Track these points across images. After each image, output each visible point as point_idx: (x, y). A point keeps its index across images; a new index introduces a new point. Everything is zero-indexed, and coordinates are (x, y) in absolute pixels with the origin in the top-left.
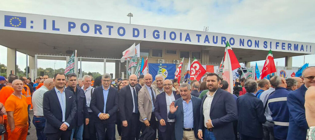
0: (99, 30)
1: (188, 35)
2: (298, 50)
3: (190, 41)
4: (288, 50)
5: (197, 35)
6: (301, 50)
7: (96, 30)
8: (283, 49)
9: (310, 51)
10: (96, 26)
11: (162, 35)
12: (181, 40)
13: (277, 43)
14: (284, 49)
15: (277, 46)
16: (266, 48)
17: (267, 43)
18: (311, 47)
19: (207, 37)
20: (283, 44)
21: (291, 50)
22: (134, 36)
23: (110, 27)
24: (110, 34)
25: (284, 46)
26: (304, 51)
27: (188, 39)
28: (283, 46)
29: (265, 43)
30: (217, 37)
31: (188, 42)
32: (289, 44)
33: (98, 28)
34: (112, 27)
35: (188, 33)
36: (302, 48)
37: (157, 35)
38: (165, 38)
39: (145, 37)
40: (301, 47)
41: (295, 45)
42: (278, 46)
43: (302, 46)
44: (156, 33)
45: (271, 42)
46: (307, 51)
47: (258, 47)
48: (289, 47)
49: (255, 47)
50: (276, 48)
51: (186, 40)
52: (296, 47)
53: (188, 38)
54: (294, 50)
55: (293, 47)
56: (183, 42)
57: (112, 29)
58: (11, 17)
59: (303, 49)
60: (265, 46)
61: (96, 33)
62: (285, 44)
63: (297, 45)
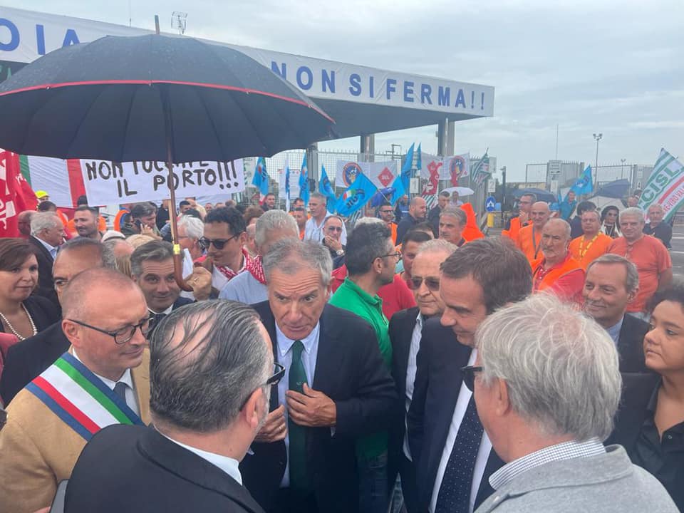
1: (72, 35)
2: (448, 105)
4: (423, 101)
6: (456, 106)
8: (407, 99)
9: (482, 108)
12: (42, 51)
13: (390, 82)
14: (411, 100)
15: (390, 90)
16: (357, 94)
17: (359, 80)
18: (485, 96)
20: (407, 84)
21: (430, 102)
25: (411, 92)
26: (464, 106)
28: (406, 91)
29: (355, 80)
32: (424, 86)
36: (460, 100)
40: (458, 98)
41: (441, 89)
42: (393, 90)
43: (461, 93)
45: (371, 79)
46: (473, 107)
47: (333, 91)
48: (423, 94)
49: (324, 90)
50: (388, 98)
52: (444, 97)
54: (440, 104)
55: (434, 96)
59: (462, 102)
60: (355, 89)
62: (412, 84)
63: (448, 90)
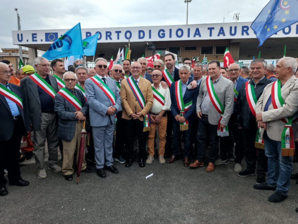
0: (110, 36)
1: (197, 30)
3: (200, 36)
5: (209, 29)
7: (107, 36)
10: (107, 32)
11: (167, 34)
12: (189, 36)
19: (222, 29)
22: (140, 38)
23: (118, 32)
24: (118, 38)
27: (197, 34)
30: (236, 28)
31: (197, 38)
33: (109, 34)
34: (120, 32)
35: (198, 28)
37: (162, 34)
38: (170, 37)
39: (150, 37)
44: (161, 32)
51: (194, 36)
53: (197, 32)
56: (192, 38)
57: (120, 34)
58: (48, 34)
61: (107, 39)
